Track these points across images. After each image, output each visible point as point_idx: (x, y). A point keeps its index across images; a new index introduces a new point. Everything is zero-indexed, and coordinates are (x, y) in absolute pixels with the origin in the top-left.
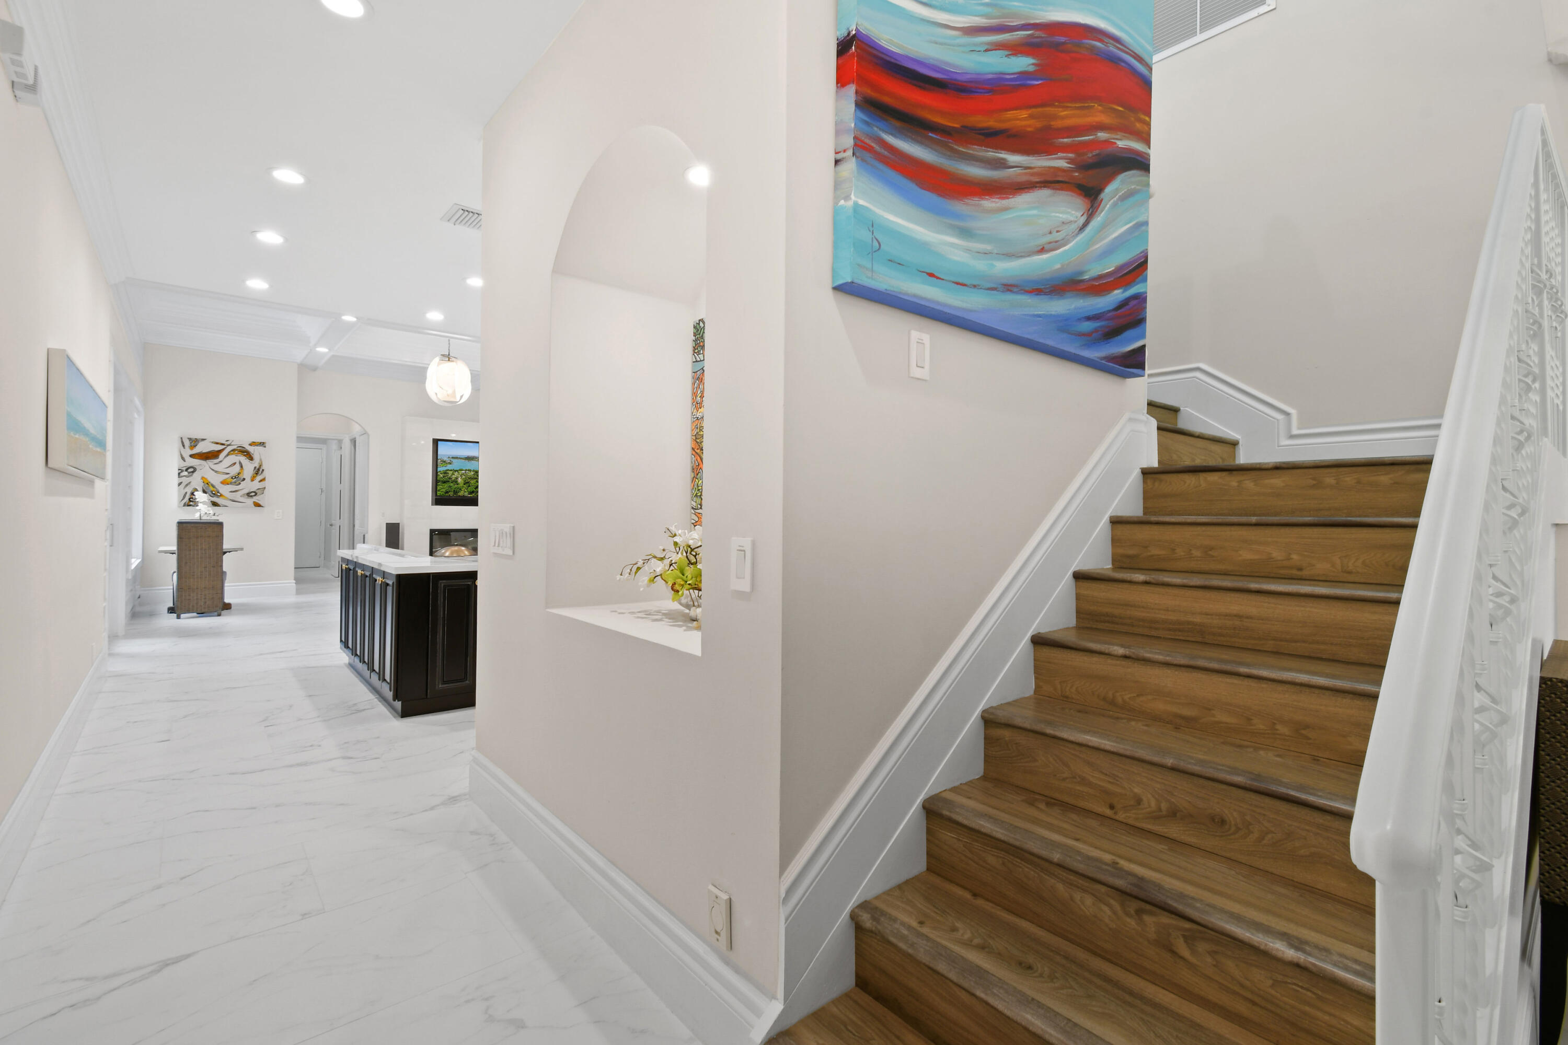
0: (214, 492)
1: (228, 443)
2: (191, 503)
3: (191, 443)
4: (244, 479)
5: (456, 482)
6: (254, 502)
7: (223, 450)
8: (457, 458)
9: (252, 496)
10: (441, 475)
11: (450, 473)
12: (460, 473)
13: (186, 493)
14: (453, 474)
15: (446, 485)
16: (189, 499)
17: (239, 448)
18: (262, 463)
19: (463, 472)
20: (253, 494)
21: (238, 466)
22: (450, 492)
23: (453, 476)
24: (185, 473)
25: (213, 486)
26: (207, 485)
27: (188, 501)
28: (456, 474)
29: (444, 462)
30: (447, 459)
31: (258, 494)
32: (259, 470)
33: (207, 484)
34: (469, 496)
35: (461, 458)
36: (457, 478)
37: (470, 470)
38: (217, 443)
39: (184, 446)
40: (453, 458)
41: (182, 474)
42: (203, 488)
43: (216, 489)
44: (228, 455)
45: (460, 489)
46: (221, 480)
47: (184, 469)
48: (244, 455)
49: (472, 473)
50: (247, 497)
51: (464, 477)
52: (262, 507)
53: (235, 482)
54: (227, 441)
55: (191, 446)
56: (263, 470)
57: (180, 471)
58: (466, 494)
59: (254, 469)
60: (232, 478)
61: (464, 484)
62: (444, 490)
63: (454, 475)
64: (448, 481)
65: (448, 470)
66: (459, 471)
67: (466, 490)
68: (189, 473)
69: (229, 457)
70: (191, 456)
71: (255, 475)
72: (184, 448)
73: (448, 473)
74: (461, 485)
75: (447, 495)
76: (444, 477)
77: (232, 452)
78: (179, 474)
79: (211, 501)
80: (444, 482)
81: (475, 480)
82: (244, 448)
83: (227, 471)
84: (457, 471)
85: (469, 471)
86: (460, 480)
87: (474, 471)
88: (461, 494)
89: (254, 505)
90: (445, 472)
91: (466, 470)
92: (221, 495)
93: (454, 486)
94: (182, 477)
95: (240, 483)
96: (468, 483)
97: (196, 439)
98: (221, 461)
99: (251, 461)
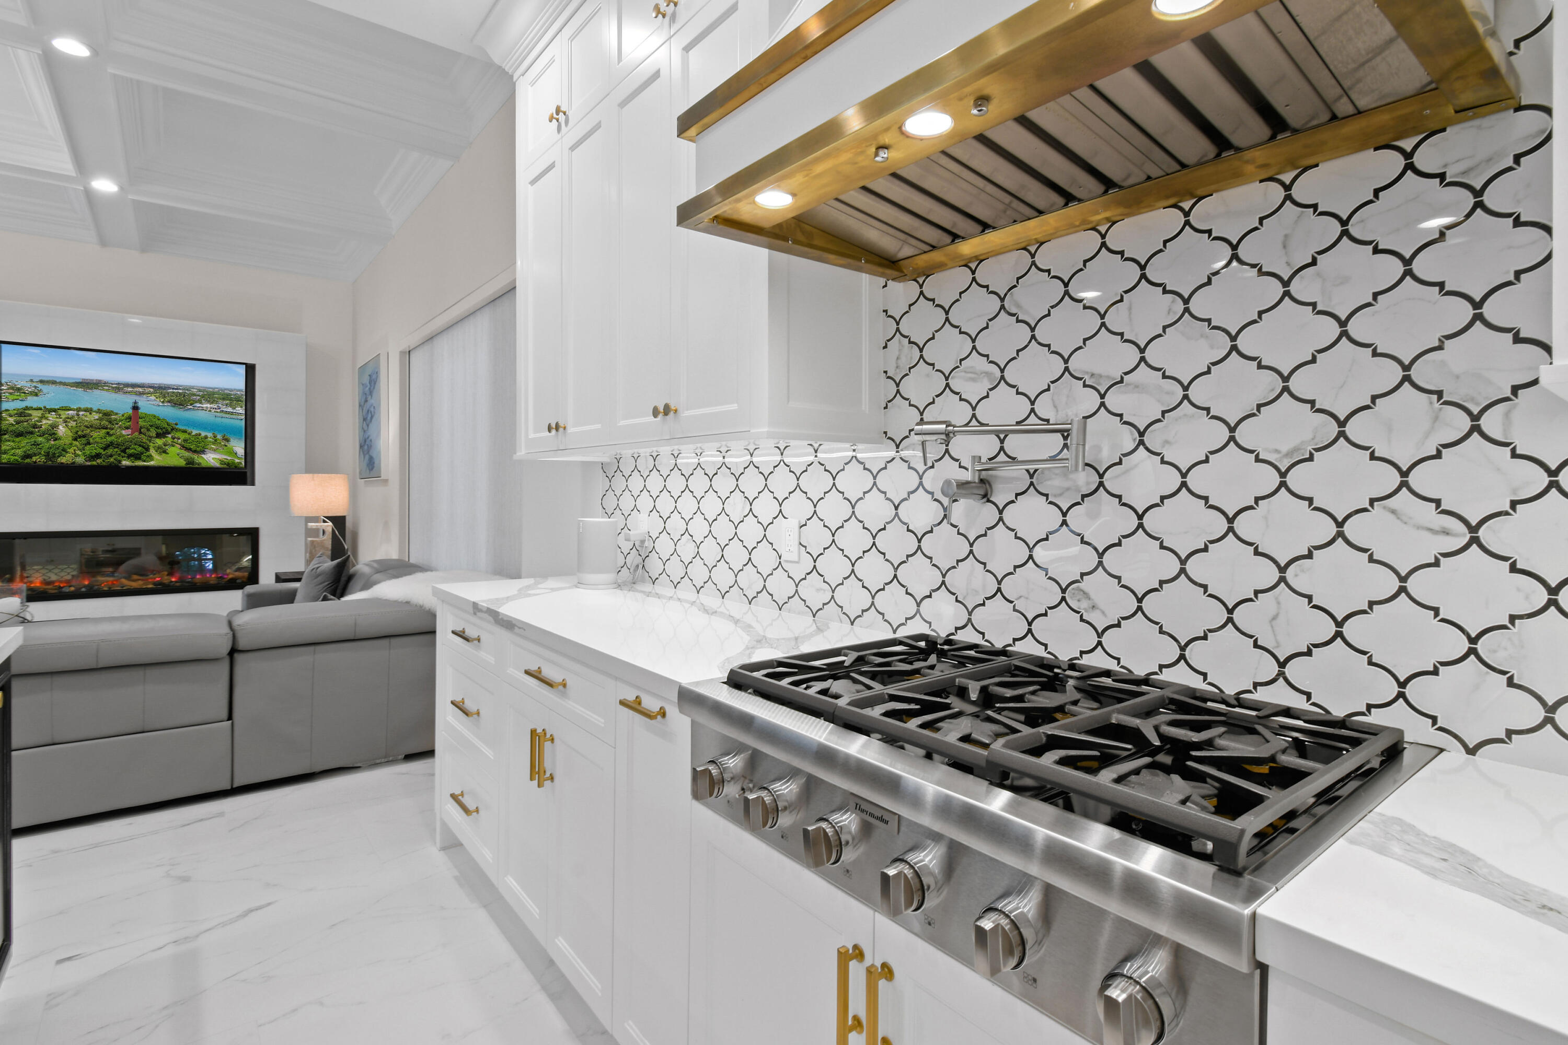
5: (51, 433)
8: (54, 382)
10: (11, 420)
11: (36, 415)
12: (63, 417)
14: (43, 417)
15: (24, 442)
19: (71, 412)
22: (35, 455)
23: (44, 422)
28: (52, 417)
29: (19, 390)
30: (28, 385)
34: (89, 463)
35: (65, 384)
36: (54, 426)
37: (90, 411)
40: (42, 382)
45: (64, 450)
49: (96, 416)
51: (73, 424)
58: (80, 460)
61: (75, 439)
62: (19, 452)
63: (47, 418)
64: (32, 433)
65: (27, 408)
66: (60, 412)
67: (78, 452)
73: (30, 415)
74: (68, 441)
75: (28, 461)
76: (18, 423)
80: (20, 435)
81: (104, 431)
84: (55, 410)
85: (86, 410)
86: (62, 430)
87: (99, 411)
88: (65, 459)
90: (22, 413)
91: (79, 410)
93: (47, 444)
96: (84, 436)
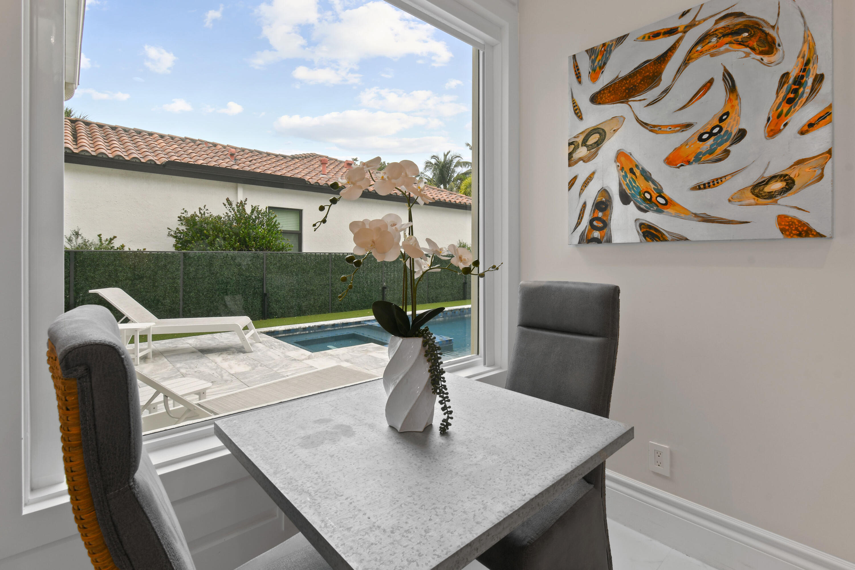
0: (648, 196)
1: (687, 20)
2: (596, 234)
3: (593, 62)
4: (742, 134)
6: (781, 218)
7: (672, 49)
9: (771, 196)
13: (584, 205)
16: (591, 222)
17: (722, 24)
18: (812, 49)
20: (777, 186)
21: (719, 88)
24: (582, 151)
25: (647, 176)
26: (629, 175)
27: (589, 227)
31: (798, 182)
32: (799, 81)
33: (632, 171)
38: (656, 35)
39: (578, 76)
41: (576, 156)
42: (620, 185)
43: (654, 182)
44: (686, 63)
46: (667, 151)
47: (580, 140)
48: (742, 43)
50: (751, 199)
52: (819, 235)
53: (711, 152)
54: (684, 14)
55: (594, 70)
56: (820, 79)
57: (572, 147)
59: (781, 84)
60: (700, 139)
68: (589, 148)
69: (692, 65)
70: (595, 99)
71: (786, 108)
72: (580, 82)
77: (699, 48)
78: (570, 155)
79: (641, 225)
82: (741, 14)
83: (683, 118)
89: (783, 231)
92: (668, 202)
94: (576, 162)
95: (727, 153)
97: (604, 45)
98: (666, 91)
99: (766, 59)
